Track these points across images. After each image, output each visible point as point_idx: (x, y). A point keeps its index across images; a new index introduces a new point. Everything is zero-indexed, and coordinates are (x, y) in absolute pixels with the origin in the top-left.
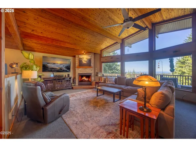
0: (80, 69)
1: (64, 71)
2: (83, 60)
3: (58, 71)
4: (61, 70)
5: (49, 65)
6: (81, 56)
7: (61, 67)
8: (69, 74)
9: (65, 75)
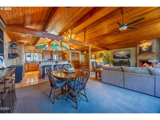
0: (141, 56)
1: (125, 58)
2: (143, 48)
3: (122, 58)
4: (123, 58)
5: (116, 55)
6: (141, 45)
7: (123, 56)
8: (128, 61)
9: (126, 61)
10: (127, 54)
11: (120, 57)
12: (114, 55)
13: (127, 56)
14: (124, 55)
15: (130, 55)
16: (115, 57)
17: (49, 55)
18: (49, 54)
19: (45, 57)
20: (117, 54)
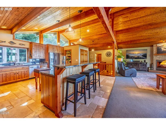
0: (158, 56)
1: (141, 58)
2: (162, 48)
3: (136, 58)
4: (138, 58)
6: (160, 45)
8: (145, 61)
9: (142, 61)
10: (143, 54)
11: (135, 57)
12: (127, 54)
13: (142, 56)
14: (140, 55)
15: (146, 55)
16: (128, 57)
17: (42, 53)
18: (42, 51)
19: (35, 56)
20: (131, 54)
